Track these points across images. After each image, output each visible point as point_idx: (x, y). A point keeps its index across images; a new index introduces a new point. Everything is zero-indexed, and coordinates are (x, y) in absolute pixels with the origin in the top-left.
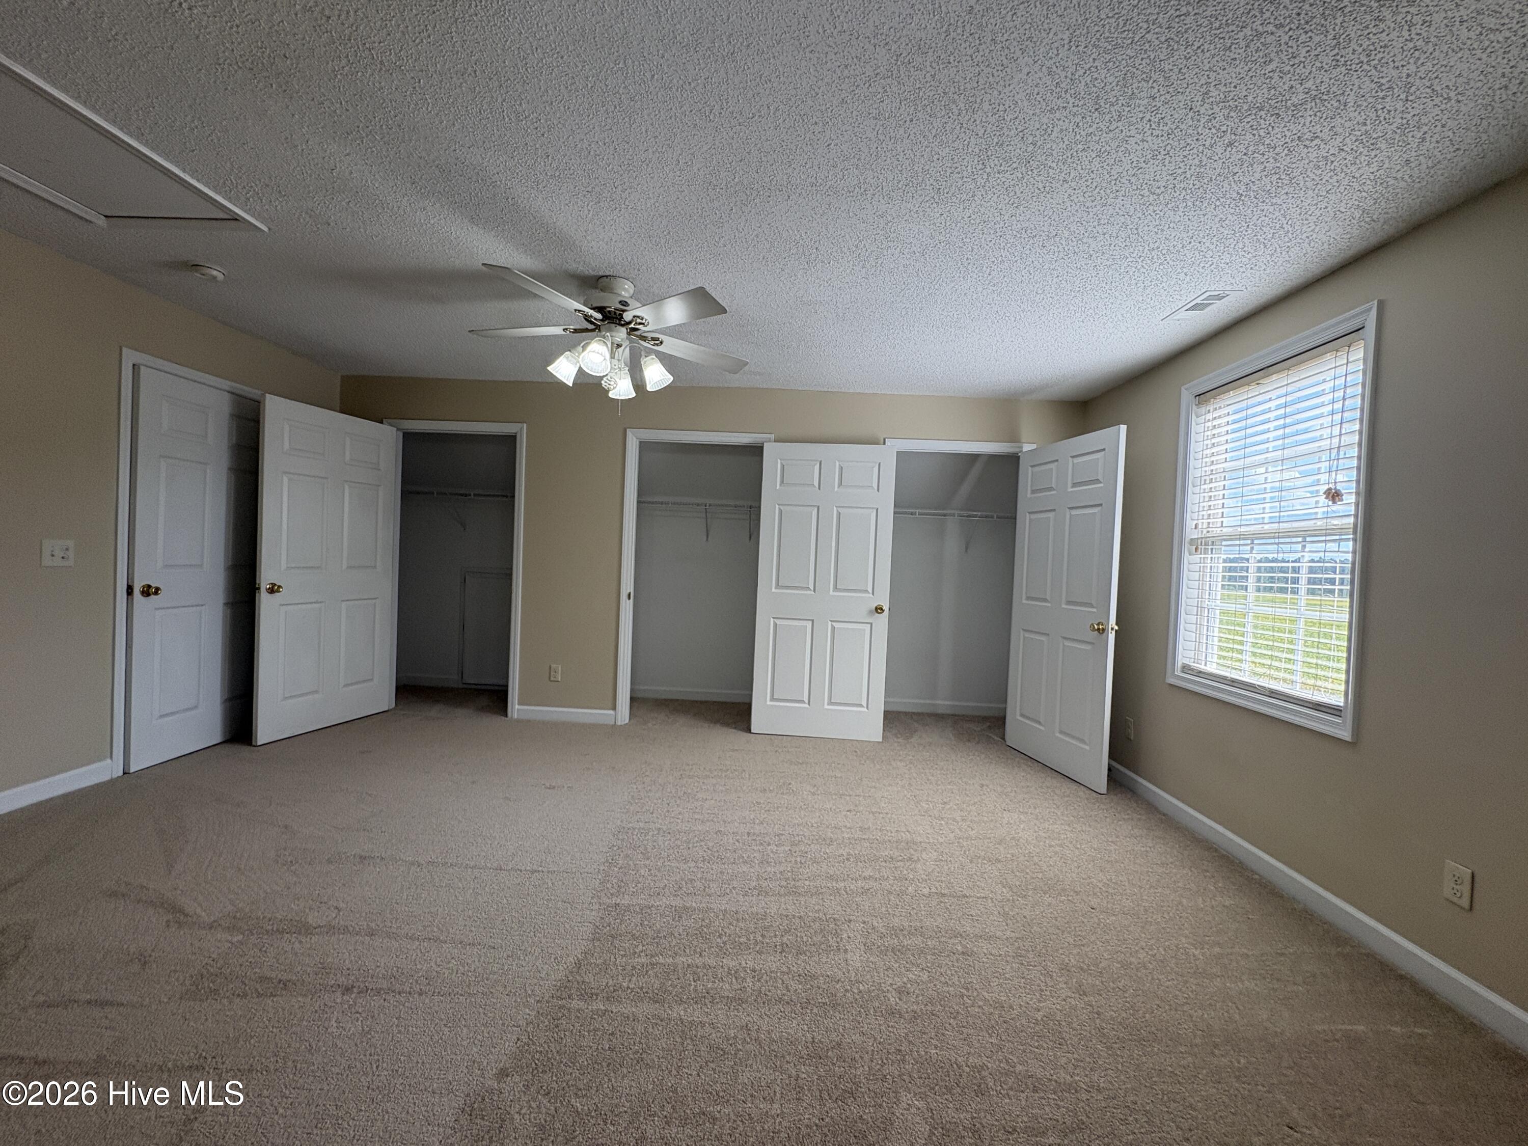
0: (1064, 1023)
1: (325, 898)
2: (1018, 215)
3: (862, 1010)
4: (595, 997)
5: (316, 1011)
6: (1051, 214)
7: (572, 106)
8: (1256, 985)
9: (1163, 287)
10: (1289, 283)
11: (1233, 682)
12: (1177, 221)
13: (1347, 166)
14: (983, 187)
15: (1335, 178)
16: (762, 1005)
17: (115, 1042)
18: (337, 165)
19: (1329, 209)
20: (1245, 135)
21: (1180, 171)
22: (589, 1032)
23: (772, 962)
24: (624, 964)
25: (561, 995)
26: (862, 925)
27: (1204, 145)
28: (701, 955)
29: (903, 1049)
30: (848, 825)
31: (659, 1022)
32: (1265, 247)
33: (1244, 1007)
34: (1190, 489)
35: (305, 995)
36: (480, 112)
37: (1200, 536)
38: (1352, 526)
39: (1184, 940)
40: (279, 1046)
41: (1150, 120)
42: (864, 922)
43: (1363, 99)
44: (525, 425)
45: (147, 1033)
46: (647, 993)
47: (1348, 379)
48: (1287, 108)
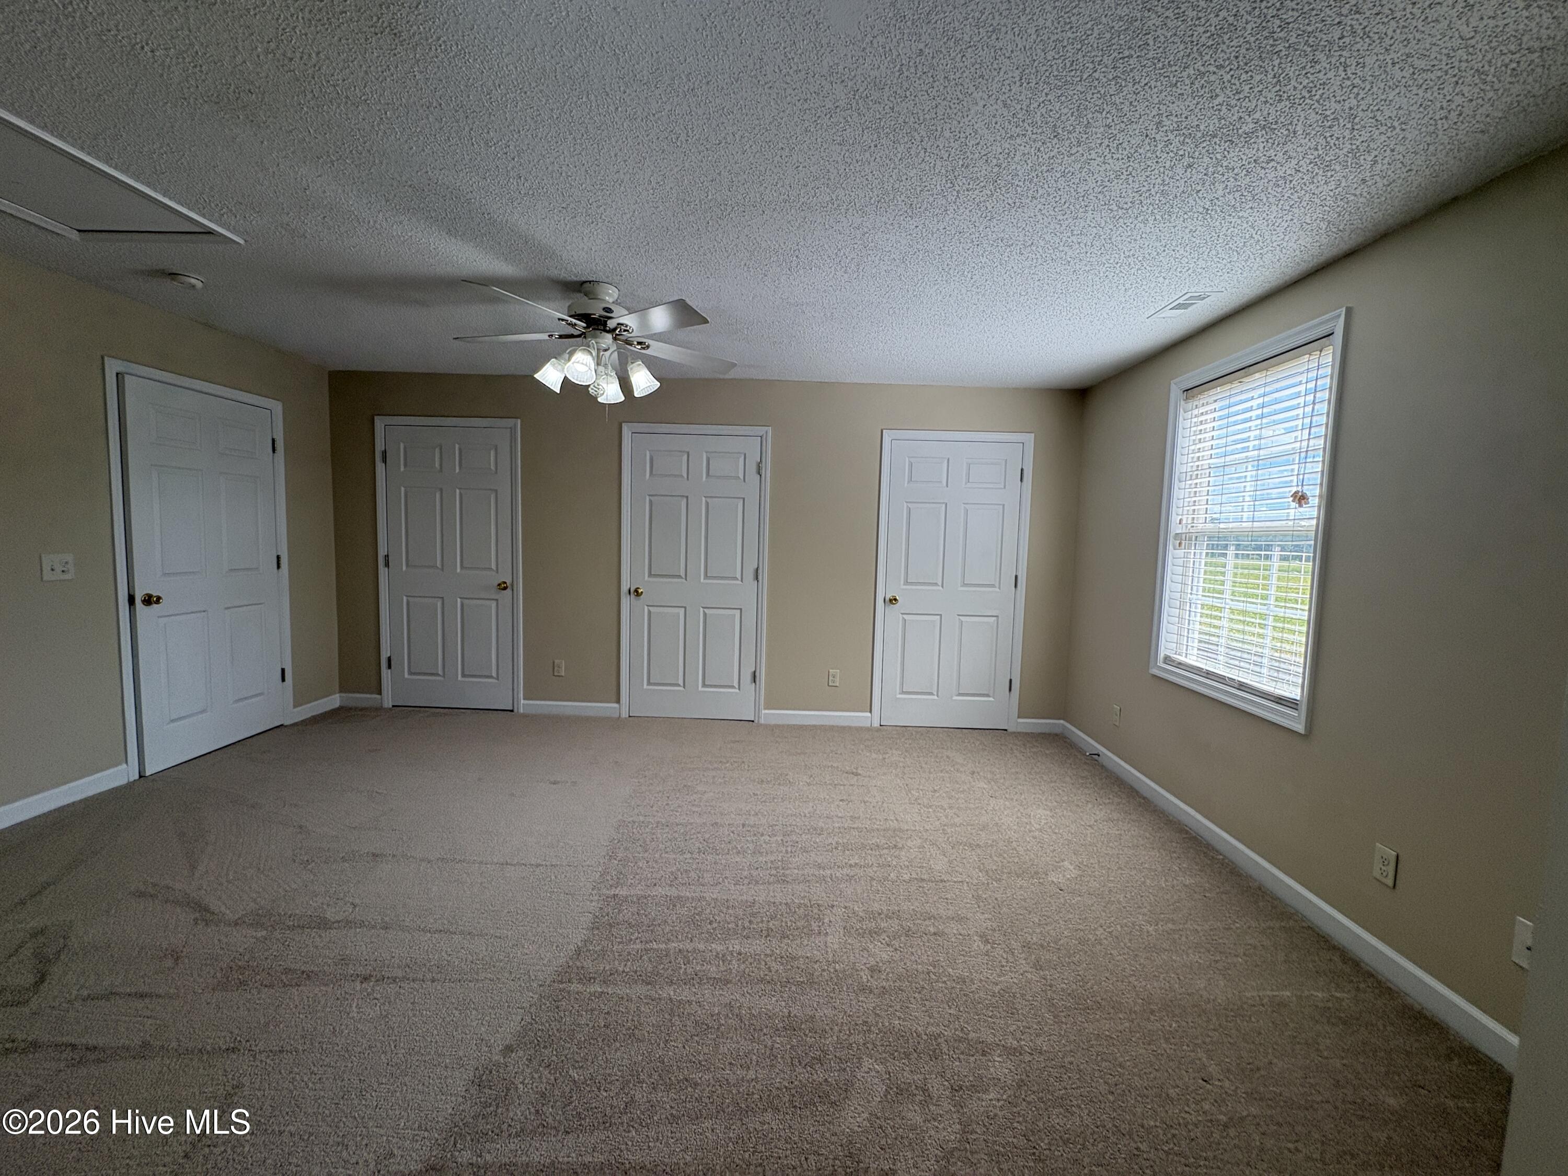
0: (1018, 995)
1: (342, 895)
2: (992, 227)
3: (836, 987)
4: (592, 981)
5: (338, 999)
6: (1024, 226)
7: (540, 135)
8: (1200, 957)
9: (1144, 290)
10: (1267, 285)
11: (1208, 673)
12: (1148, 232)
13: (1305, 185)
14: (955, 203)
15: (1296, 195)
16: (745, 985)
17: (157, 1029)
18: (310, 185)
19: (1295, 221)
20: (1202, 158)
21: (1144, 189)
22: (586, 1012)
23: (757, 946)
24: (620, 950)
25: (562, 979)
26: (843, 910)
27: (1165, 167)
28: (691, 941)
29: (869, 1020)
30: (840, 815)
31: (650, 1001)
32: (1238, 254)
33: (1185, 978)
34: (1176, 484)
35: (326, 985)
36: (449, 139)
37: (1184, 531)
38: (1314, 529)
39: (1141, 917)
40: (306, 1029)
41: (1108, 146)
42: (846, 908)
43: (1311, 128)
44: (519, 421)
45: (185, 1020)
46: (640, 976)
47: (1318, 383)
48: (1240, 136)
